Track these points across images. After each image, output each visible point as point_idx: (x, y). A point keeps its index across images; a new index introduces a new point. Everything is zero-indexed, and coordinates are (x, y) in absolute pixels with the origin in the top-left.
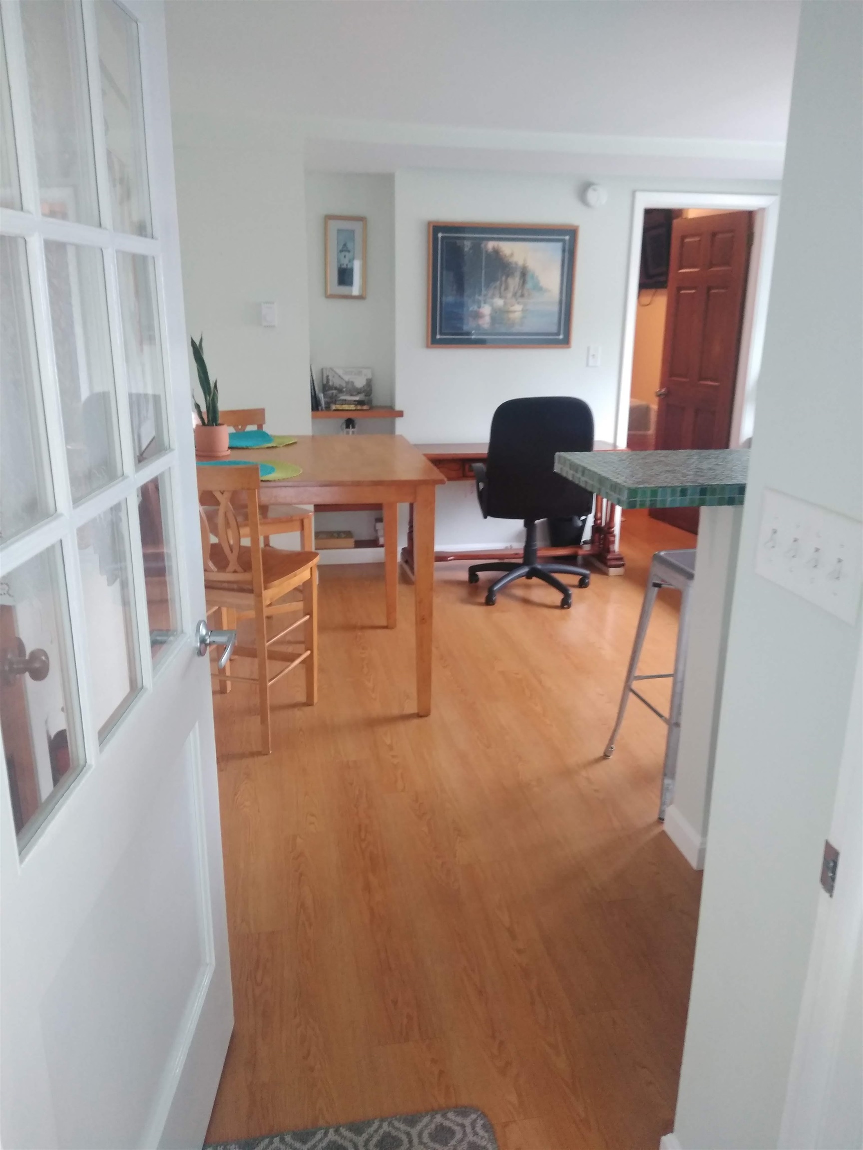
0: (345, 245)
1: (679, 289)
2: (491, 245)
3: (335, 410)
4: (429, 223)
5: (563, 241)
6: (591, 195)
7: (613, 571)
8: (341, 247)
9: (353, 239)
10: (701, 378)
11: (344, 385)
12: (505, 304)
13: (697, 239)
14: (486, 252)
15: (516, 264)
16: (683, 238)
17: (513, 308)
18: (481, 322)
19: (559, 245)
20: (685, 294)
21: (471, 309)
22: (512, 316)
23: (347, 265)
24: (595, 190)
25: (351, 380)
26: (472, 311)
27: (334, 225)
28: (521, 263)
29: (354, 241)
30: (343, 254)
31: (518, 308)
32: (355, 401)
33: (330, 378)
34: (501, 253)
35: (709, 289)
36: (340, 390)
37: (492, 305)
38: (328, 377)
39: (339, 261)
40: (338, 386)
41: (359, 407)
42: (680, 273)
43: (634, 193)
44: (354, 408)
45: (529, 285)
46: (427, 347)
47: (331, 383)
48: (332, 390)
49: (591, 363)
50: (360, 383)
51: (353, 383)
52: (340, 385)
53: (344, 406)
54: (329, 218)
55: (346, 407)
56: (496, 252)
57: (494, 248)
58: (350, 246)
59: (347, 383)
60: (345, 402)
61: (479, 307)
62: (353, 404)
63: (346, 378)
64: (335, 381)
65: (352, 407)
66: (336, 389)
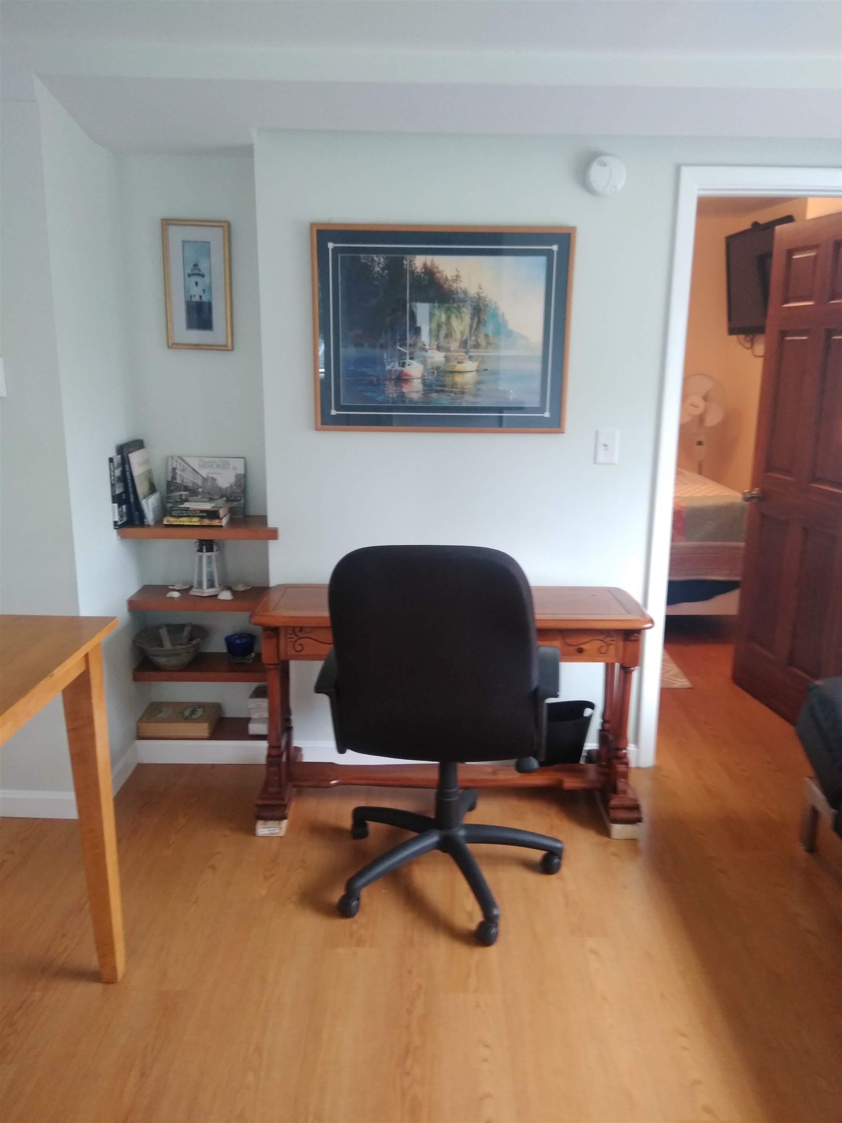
0: (196, 265)
1: (784, 333)
2: (419, 262)
3: (167, 526)
4: (312, 225)
5: (549, 254)
6: (597, 174)
7: (618, 830)
8: (189, 270)
9: (208, 254)
10: (816, 480)
11: (199, 482)
12: (447, 359)
13: (812, 254)
14: (412, 272)
15: (465, 292)
16: (790, 252)
17: (459, 367)
18: (405, 389)
19: (542, 260)
20: (790, 340)
21: (388, 367)
22: (458, 379)
23: (201, 297)
24: (604, 164)
25: (211, 475)
26: (390, 371)
27: (177, 234)
28: (473, 291)
29: (210, 256)
30: (195, 279)
31: (470, 366)
32: (202, 511)
33: (178, 472)
34: (438, 275)
35: (830, 333)
36: (193, 492)
37: (424, 362)
38: (174, 469)
39: (187, 290)
40: (190, 485)
41: (206, 522)
42: (785, 307)
43: (678, 169)
44: (198, 524)
45: (489, 329)
46: (317, 429)
47: (178, 481)
48: (180, 490)
49: (601, 458)
50: (225, 480)
51: (214, 479)
52: (194, 483)
53: (181, 519)
54: (166, 223)
55: (185, 521)
56: (430, 272)
57: (425, 266)
58: (203, 267)
59: (205, 480)
60: (189, 513)
61: (403, 365)
62: (197, 516)
63: (204, 472)
64: (186, 477)
65: (195, 521)
66: (186, 489)
